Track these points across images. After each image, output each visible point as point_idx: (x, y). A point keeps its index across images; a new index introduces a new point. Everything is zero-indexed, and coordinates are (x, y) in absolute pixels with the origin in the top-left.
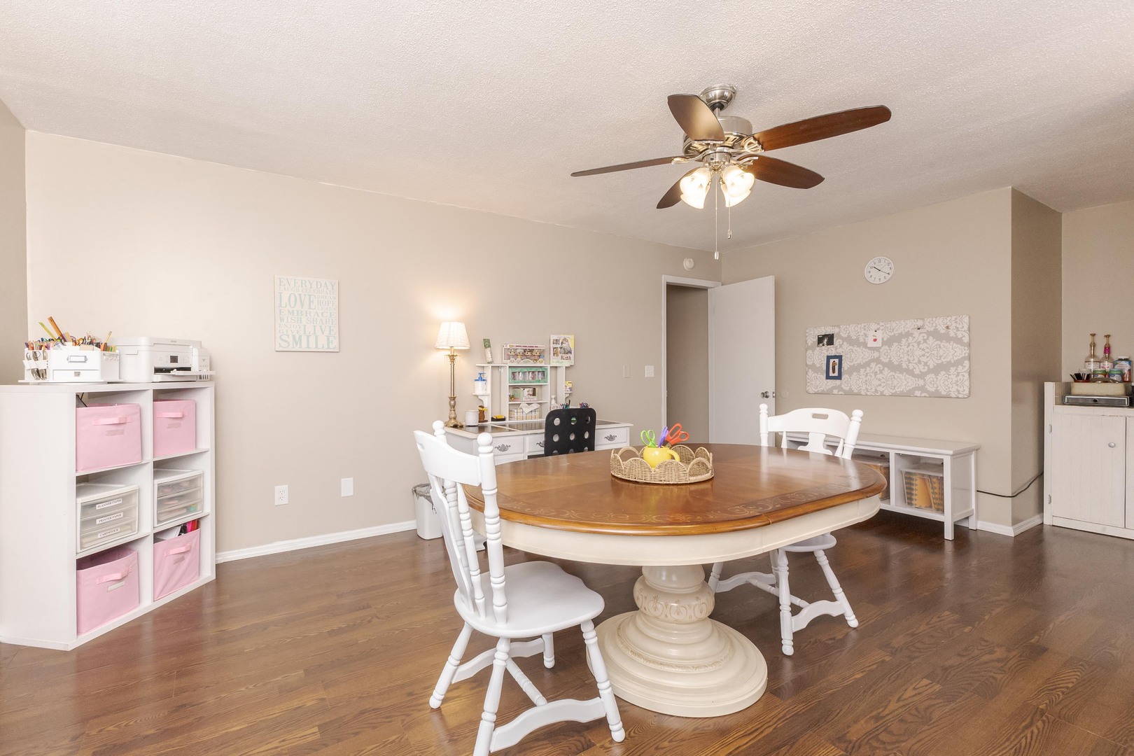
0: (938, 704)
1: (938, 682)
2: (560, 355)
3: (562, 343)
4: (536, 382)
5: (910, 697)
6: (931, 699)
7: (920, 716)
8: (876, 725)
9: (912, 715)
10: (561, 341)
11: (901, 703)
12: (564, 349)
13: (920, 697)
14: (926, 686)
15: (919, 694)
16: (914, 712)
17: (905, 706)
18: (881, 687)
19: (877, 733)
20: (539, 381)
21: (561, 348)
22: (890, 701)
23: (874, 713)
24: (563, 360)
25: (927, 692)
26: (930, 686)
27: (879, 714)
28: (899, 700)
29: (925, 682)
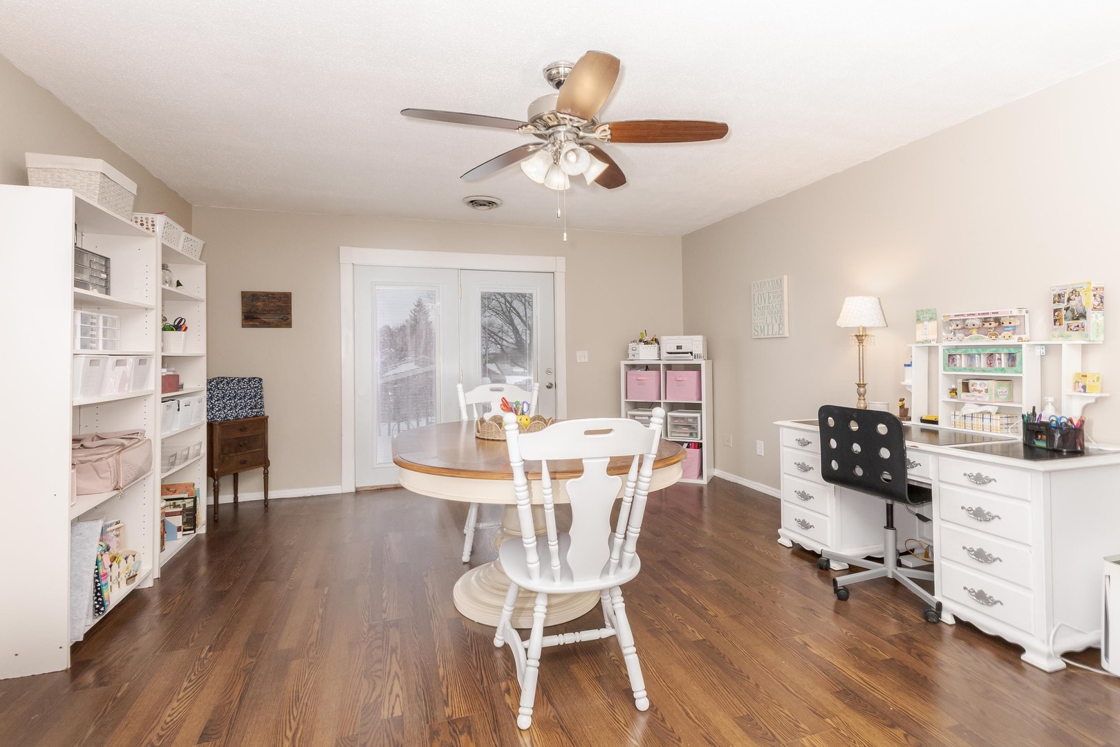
0: (372, 695)
1: (389, 721)
2: (1065, 323)
3: (1069, 300)
4: (996, 370)
5: (393, 685)
6: (380, 696)
7: (373, 674)
8: (390, 645)
9: (380, 670)
10: (1067, 296)
11: (393, 673)
12: (1073, 311)
13: (388, 692)
14: (393, 708)
15: (390, 694)
16: (379, 673)
17: (389, 673)
18: (418, 675)
19: (384, 642)
20: (1002, 370)
21: (1067, 309)
22: (401, 669)
23: (399, 651)
24: (1070, 333)
25: (387, 700)
26: (391, 711)
27: (396, 654)
28: (396, 674)
29: (398, 713)
